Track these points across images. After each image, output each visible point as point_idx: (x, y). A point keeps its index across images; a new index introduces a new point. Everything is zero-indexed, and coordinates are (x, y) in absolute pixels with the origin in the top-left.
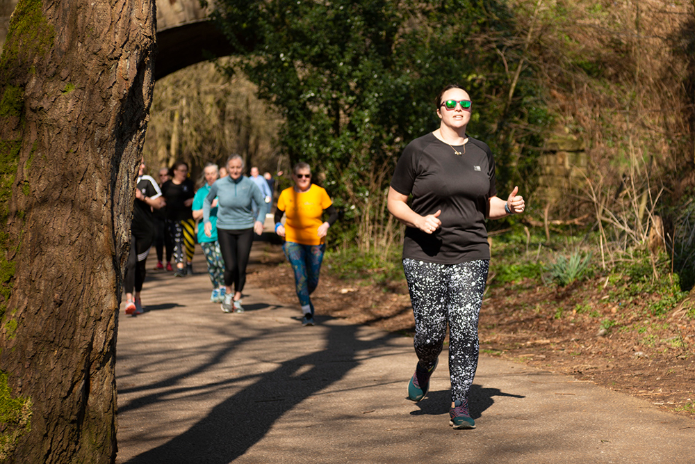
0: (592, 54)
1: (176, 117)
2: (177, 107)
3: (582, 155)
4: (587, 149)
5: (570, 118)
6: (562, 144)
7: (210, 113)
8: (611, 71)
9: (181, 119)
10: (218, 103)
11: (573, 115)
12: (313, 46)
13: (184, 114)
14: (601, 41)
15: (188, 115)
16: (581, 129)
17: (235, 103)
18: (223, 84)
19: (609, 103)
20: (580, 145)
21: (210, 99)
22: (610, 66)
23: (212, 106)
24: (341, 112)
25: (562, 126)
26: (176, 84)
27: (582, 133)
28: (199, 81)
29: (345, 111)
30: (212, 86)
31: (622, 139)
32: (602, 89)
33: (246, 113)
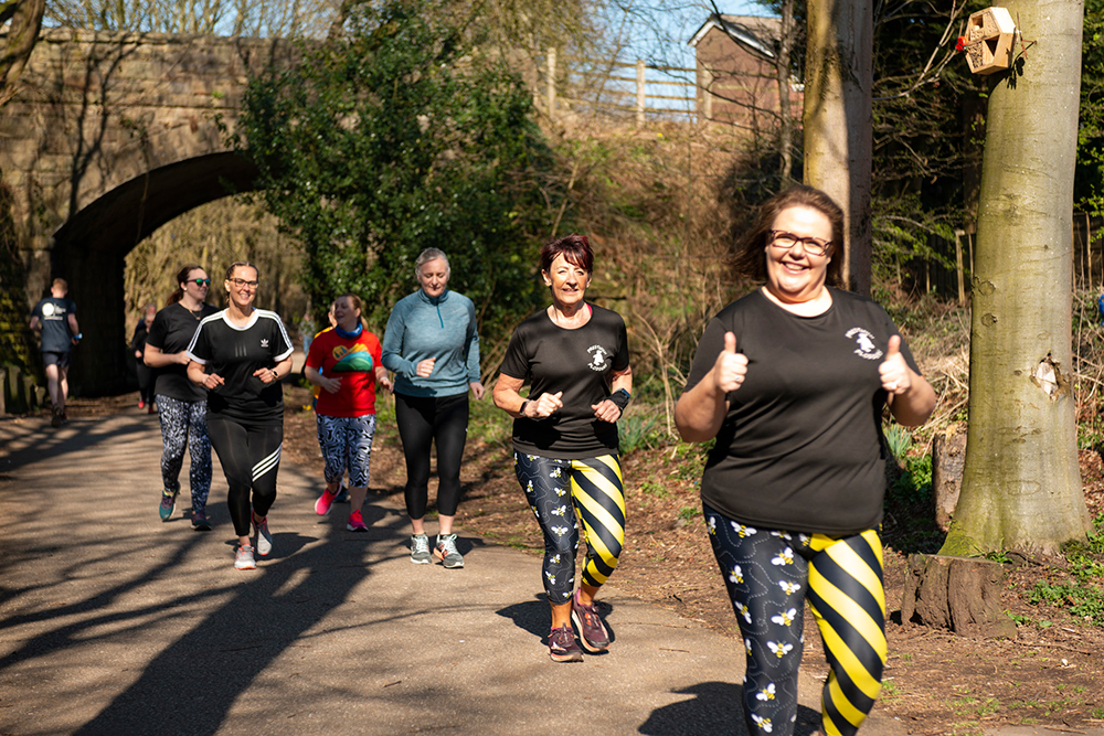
0: (635, 197)
1: (205, 254)
2: (205, 243)
3: (623, 302)
4: (628, 296)
5: (610, 263)
6: (603, 291)
7: (240, 251)
8: (653, 215)
9: (210, 256)
10: (248, 241)
11: (615, 260)
12: (344, 177)
13: (213, 251)
14: (643, 184)
15: (217, 251)
16: (622, 275)
17: (266, 242)
18: (253, 222)
19: (650, 250)
20: (620, 292)
21: (240, 237)
22: (653, 210)
23: (241, 243)
24: (369, 249)
25: (601, 271)
26: (205, 219)
27: (623, 280)
28: (229, 219)
29: (373, 249)
30: (241, 223)
31: (665, 286)
32: (643, 234)
33: (276, 252)
